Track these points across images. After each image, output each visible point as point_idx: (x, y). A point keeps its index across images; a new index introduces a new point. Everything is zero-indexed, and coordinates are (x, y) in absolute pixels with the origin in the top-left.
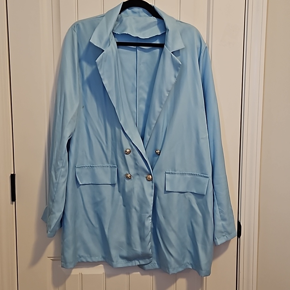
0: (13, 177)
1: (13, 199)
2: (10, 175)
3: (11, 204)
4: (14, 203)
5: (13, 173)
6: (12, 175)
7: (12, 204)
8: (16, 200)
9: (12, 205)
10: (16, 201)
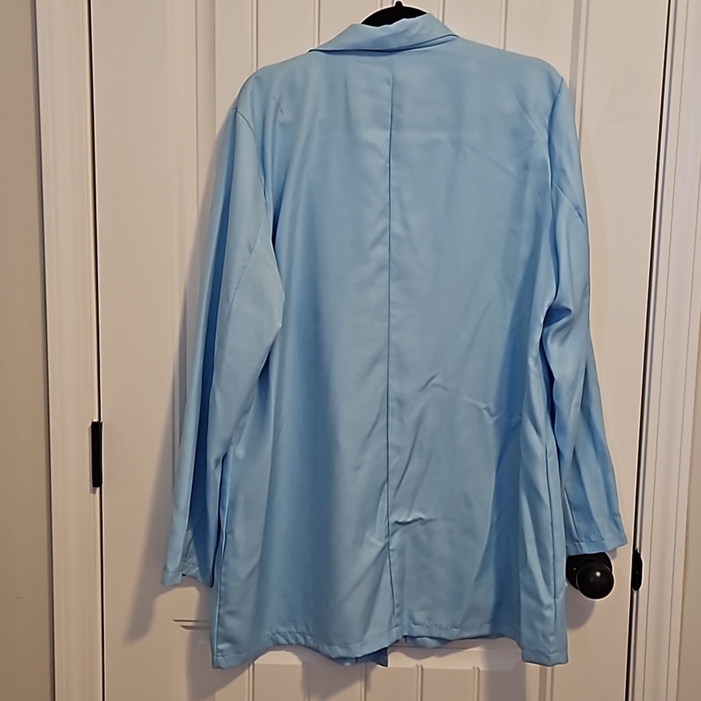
0: (96, 429)
1: (97, 481)
2: (90, 424)
3: (91, 492)
4: (98, 489)
5: (96, 420)
6: (94, 424)
7: (94, 492)
8: (102, 483)
9: (92, 495)
10: (103, 485)
